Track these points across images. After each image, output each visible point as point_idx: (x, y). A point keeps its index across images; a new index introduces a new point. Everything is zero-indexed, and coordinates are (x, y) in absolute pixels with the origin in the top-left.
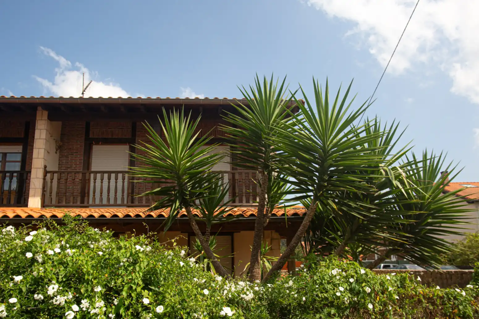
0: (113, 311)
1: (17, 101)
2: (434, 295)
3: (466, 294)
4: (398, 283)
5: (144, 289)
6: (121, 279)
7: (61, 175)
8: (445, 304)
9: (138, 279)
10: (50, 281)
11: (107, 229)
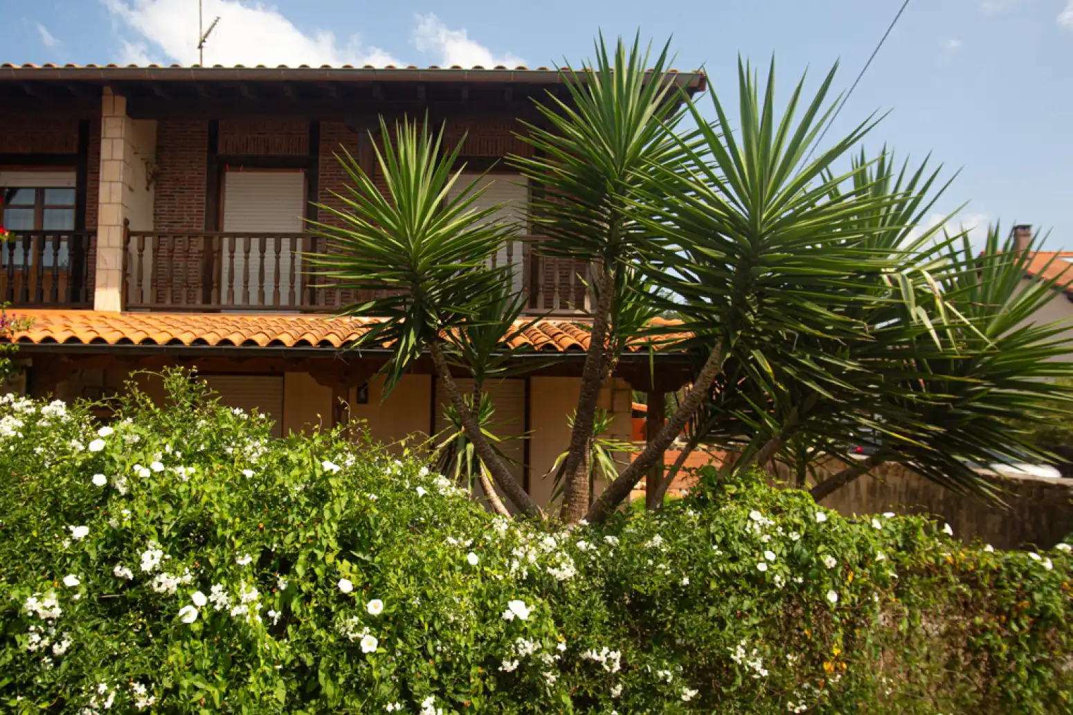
0: (277, 604)
1: (60, 76)
2: (977, 564)
3: (1053, 565)
4: (899, 538)
5: (340, 557)
6: (292, 534)
7: (159, 241)
8: (1002, 587)
9: (328, 537)
10: (144, 538)
11: (260, 412)
